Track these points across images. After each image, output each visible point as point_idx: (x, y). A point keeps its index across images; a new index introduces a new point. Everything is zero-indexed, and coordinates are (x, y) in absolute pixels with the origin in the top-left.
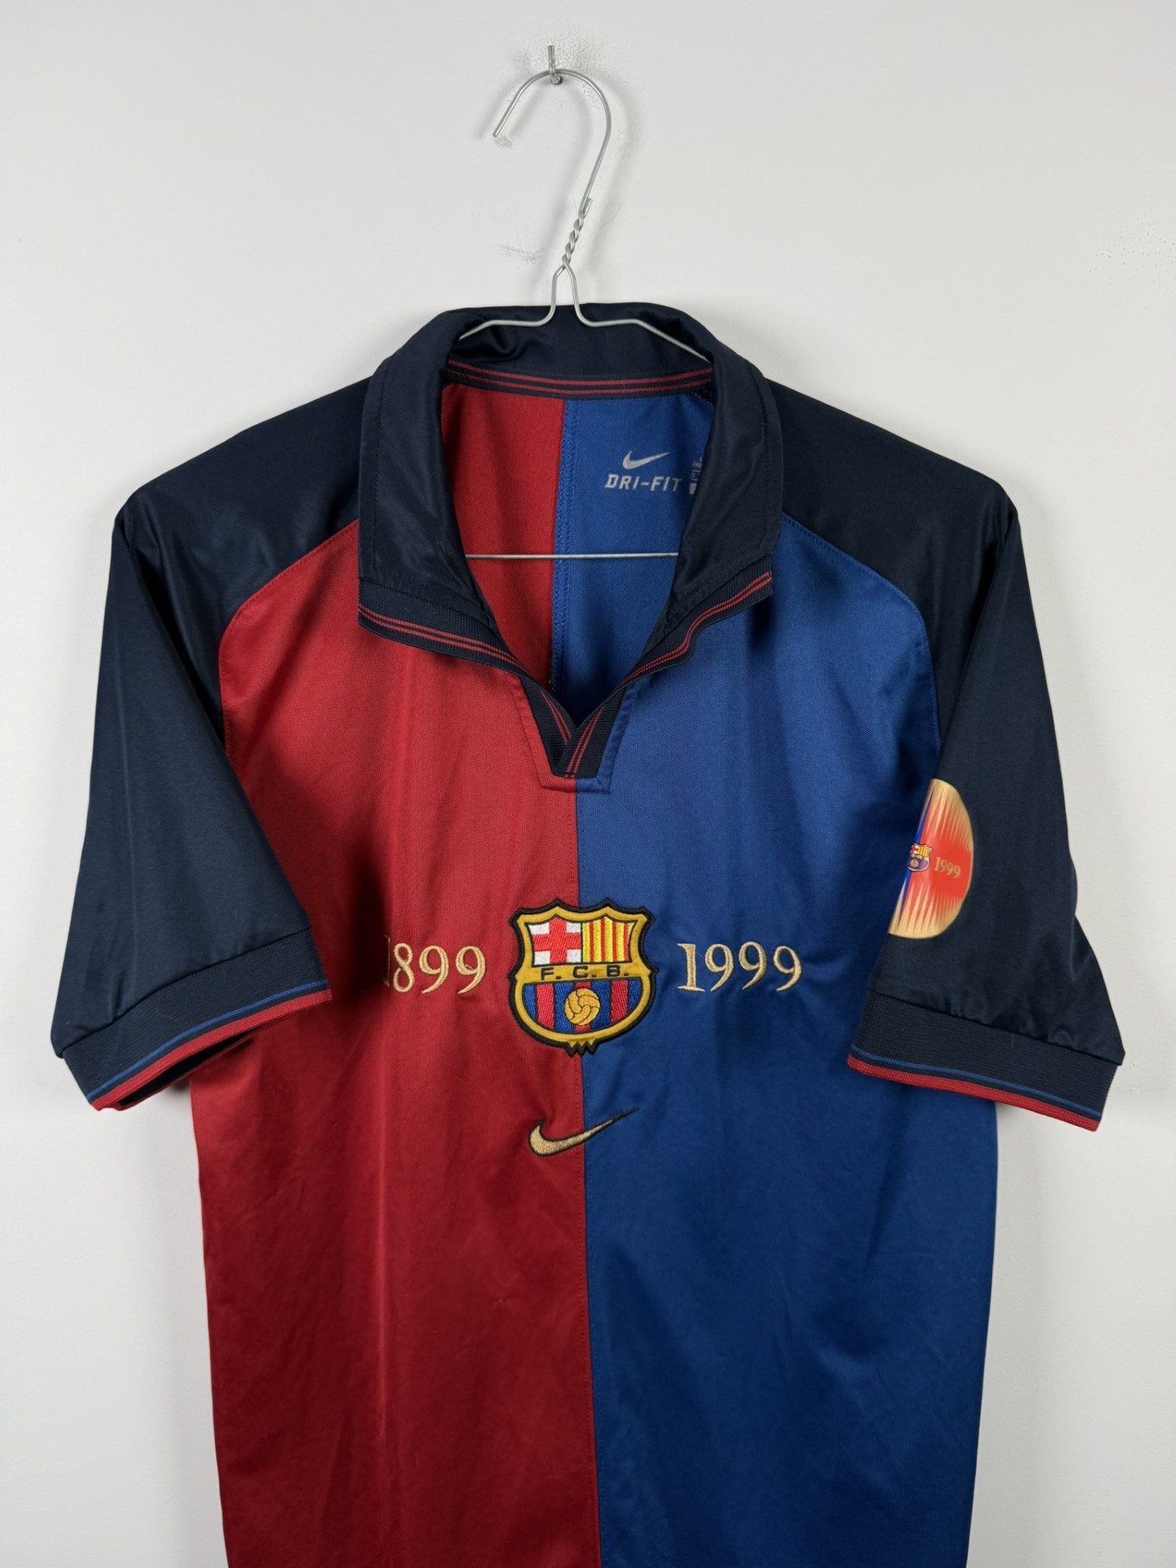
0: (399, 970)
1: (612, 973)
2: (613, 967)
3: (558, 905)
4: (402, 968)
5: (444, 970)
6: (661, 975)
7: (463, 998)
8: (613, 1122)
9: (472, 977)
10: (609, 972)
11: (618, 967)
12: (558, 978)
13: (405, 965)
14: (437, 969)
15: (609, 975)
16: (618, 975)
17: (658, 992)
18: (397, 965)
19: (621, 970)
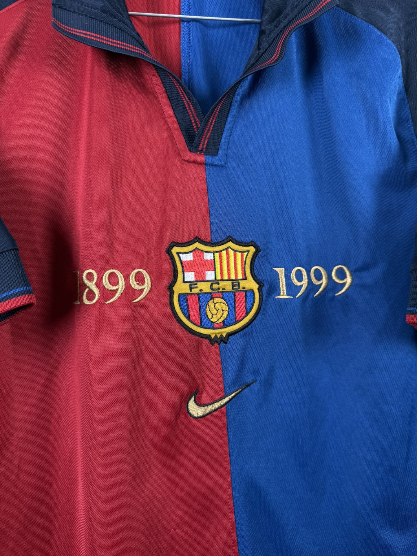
0: (87, 290)
1: (235, 287)
2: (235, 283)
3: (197, 241)
4: (89, 287)
5: (121, 286)
6: (265, 288)
7: (136, 305)
8: (242, 391)
9: (142, 291)
10: (233, 286)
11: (239, 283)
12: (201, 290)
13: (92, 285)
14: (116, 286)
15: (233, 288)
16: (239, 289)
17: (264, 299)
18: (85, 286)
19: (241, 285)
